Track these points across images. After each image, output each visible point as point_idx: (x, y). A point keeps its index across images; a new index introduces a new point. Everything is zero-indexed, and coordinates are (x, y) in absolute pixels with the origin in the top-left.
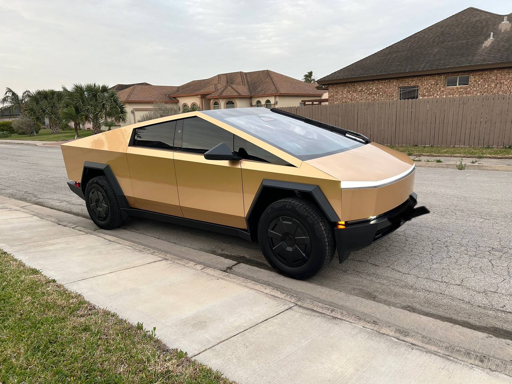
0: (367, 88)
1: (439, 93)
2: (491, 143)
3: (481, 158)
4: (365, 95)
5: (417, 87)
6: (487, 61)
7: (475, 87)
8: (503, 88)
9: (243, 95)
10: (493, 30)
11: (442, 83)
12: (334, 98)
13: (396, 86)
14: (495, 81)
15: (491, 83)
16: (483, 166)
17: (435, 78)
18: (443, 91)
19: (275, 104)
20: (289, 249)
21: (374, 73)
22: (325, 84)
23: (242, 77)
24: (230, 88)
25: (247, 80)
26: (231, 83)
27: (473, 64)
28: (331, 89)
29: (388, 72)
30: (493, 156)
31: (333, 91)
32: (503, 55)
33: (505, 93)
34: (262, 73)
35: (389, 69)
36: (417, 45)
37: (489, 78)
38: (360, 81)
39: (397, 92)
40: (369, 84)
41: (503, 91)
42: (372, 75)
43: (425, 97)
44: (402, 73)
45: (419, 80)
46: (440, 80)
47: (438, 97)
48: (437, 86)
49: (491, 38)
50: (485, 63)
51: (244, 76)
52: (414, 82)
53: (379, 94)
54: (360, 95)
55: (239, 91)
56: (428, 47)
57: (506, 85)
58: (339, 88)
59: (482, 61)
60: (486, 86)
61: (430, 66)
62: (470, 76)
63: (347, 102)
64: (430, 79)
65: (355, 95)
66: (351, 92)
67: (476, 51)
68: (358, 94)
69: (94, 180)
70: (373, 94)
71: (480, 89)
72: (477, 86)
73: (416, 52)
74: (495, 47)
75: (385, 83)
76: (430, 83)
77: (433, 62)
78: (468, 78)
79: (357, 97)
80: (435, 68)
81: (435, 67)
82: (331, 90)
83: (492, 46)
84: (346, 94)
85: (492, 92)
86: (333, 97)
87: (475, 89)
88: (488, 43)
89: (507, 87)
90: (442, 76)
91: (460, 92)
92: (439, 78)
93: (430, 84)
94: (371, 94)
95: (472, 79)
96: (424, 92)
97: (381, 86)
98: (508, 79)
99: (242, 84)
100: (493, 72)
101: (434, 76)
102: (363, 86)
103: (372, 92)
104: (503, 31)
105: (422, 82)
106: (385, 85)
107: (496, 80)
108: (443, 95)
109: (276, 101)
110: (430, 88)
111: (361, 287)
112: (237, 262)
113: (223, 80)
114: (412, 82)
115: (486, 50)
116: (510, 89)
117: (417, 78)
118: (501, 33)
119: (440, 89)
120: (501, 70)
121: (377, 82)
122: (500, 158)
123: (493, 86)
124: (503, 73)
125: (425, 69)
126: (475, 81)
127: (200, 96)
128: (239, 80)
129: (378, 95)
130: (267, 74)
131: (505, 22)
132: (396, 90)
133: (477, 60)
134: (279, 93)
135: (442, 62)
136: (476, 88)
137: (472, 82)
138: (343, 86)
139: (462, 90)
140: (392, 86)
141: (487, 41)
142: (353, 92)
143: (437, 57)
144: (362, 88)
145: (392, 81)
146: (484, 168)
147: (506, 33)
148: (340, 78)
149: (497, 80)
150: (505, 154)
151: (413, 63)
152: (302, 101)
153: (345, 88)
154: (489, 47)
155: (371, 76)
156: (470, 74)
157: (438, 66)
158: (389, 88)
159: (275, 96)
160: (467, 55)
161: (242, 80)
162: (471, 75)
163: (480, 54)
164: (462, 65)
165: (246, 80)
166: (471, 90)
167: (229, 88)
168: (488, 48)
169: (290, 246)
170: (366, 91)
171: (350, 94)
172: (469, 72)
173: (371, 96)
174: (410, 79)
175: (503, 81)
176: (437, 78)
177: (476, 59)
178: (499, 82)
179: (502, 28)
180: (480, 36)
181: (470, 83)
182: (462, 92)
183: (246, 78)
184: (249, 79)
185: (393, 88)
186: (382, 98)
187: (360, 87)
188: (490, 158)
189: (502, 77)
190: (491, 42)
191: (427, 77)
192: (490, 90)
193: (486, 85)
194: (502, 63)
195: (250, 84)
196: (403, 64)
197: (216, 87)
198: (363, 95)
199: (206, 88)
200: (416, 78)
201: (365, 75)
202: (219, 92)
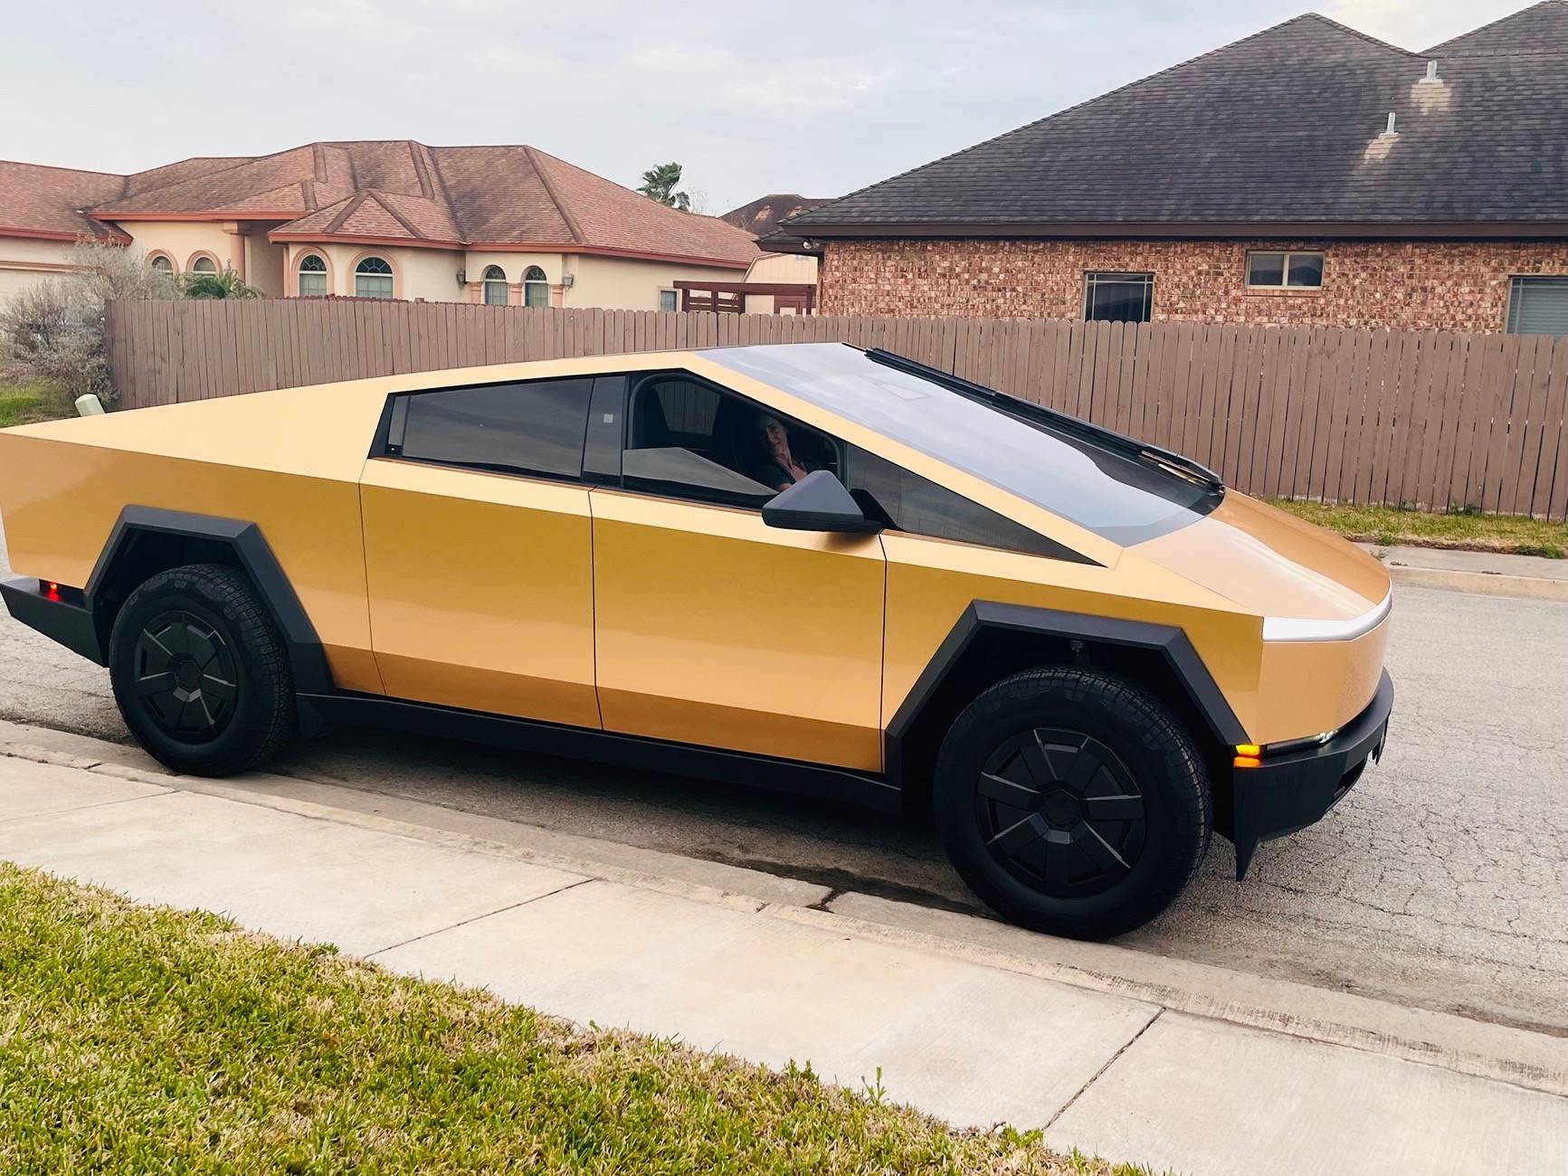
0: (970, 266)
1: (1224, 306)
2: (1409, 495)
3: (1389, 544)
4: (962, 290)
5: (1148, 277)
6: (1385, 211)
7: (1341, 296)
8: (1433, 308)
9: (432, 237)
10: (1392, 104)
11: (1233, 272)
12: (847, 292)
13: (1075, 265)
14: (1407, 281)
15: (1392, 288)
16: (1408, 573)
17: (1209, 251)
18: (1237, 301)
19: (562, 286)
20: (1061, 838)
21: (998, 213)
22: (814, 238)
23: (420, 165)
24: (375, 204)
25: (440, 178)
26: (371, 185)
27: (1339, 217)
28: (836, 257)
29: (1050, 213)
30: (1427, 538)
31: (843, 264)
32: (1434, 194)
33: (1437, 324)
34: (504, 155)
35: (1052, 203)
36: (1143, 129)
37: (1387, 270)
38: (946, 238)
39: (1078, 290)
40: (977, 250)
41: (1430, 316)
42: (994, 221)
43: (1177, 316)
44: (1102, 224)
45: (1158, 252)
46: (1229, 261)
47: (1219, 318)
48: (1215, 280)
49: (1390, 131)
50: (1379, 217)
51: (427, 160)
52: (1139, 259)
53: (1013, 290)
54: (945, 288)
55: (415, 220)
56: (1182, 141)
57: (1442, 298)
58: (865, 257)
59: (1369, 211)
60: (1378, 296)
61: (1196, 208)
62: (1327, 255)
63: (893, 311)
64: (1194, 255)
65: (926, 288)
66: (910, 276)
67: (1345, 173)
68: (937, 283)
69: (171, 581)
70: (990, 287)
71: (1358, 303)
72: (1349, 294)
73: (1140, 152)
74: (1406, 167)
75: (1036, 252)
76: (1194, 268)
77: (1202, 196)
78: (1320, 262)
79: (933, 294)
80: (1213, 219)
81: (1213, 215)
82: (833, 260)
83: (1396, 161)
84: (892, 281)
85: (1395, 318)
86: (842, 288)
87: (1342, 301)
88: (1381, 146)
89: (1446, 306)
90: (1235, 249)
91: (1293, 307)
92: (1225, 252)
93: (1193, 272)
94: (986, 289)
95: (1332, 266)
96: (1173, 299)
97: (1020, 264)
98: (1449, 277)
99: (420, 193)
100: (1402, 251)
101: (1206, 246)
102: (957, 257)
103: (987, 282)
104: (1425, 111)
105: (1166, 260)
106: (1036, 260)
107: (1408, 278)
108: (1238, 314)
109: (567, 275)
110: (1194, 286)
111: (1289, 957)
112: (831, 890)
113: (336, 167)
114: (1131, 260)
115: (1375, 173)
116: (1451, 312)
117: (1151, 247)
118: (1421, 120)
119: (1227, 293)
120: (1426, 245)
121: (1007, 248)
122: (1449, 547)
123: (1400, 296)
124: (1431, 257)
125: (1179, 218)
126: (1344, 274)
127: (234, 227)
128: (406, 172)
129: (1008, 294)
130: (527, 160)
131: (1431, 81)
132: (1076, 281)
133: (1351, 202)
134: (584, 244)
135: (1236, 199)
136: (1347, 300)
137: (1334, 276)
138: (879, 250)
139: (1299, 301)
140: (1060, 265)
141: (1375, 141)
142: (917, 276)
143: (1215, 181)
144: (951, 263)
145: (1060, 246)
146: (1412, 579)
147: (1436, 119)
148: (873, 219)
149: (1413, 278)
150: (1463, 534)
151: (1136, 192)
152: (677, 284)
153: (890, 258)
154: (1388, 162)
155: (985, 225)
156: (1328, 248)
157: (1224, 212)
158: (1050, 273)
159: (565, 255)
160: (1317, 184)
161: (418, 175)
162: (1330, 254)
163: (1357, 184)
164: (1302, 218)
165: (434, 178)
166: (1328, 303)
167: (371, 203)
168: (1383, 167)
169: (1060, 827)
170: (967, 276)
171: (907, 282)
172: (1322, 243)
173: (985, 295)
174: (1126, 246)
175: (1432, 284)
176: (1216, 252)
177: (1347, 200)
178: (1420, 285)
179: (1421, 100)
180: (1350, 122)
181: (1325, 280)
182: (1300, 309)
183: (438, 171)
184: (446, 174)
185: (1065, 273)
186: (1024, 307)
187: (944, 258)
188: (1418, 545)
189: (1428, 269)
190: (1390, 146)
191: (1185, 247)
192: (1390, 310)
193: (1376, 291)
194: (1430, 223)
195: (453, 194)
196: (1102, 190)
197: (310, 194)
198: (953, 288)
199: (263, 196)
200: (1148, 246)
201: (967, 219)
202: (330, 219)
